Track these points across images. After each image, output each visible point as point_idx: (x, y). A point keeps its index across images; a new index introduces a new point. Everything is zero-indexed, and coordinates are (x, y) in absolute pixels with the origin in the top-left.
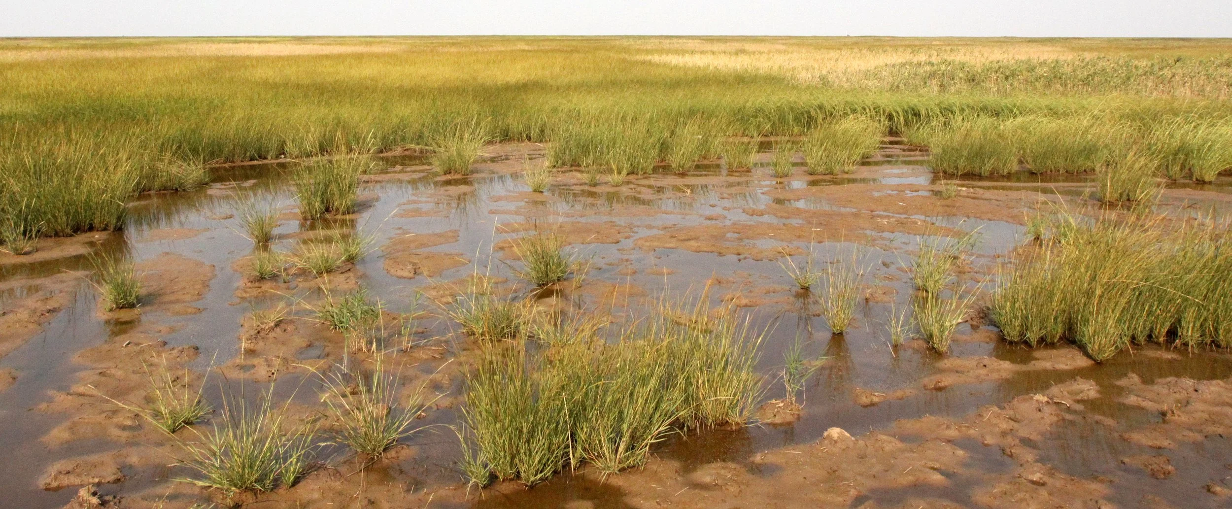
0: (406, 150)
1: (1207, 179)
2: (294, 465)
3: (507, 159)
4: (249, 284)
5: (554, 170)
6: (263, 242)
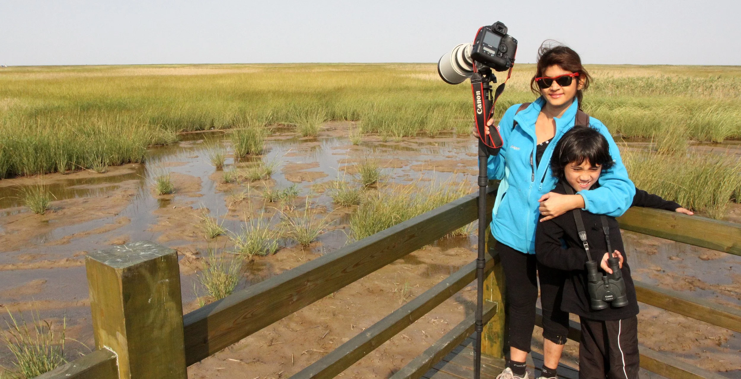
0: (279, 125)
1: (719, 141)
2: (274, 245)
3: (335, 129)
4: (221, 185)
5: (363, 135)
6: (220, 168)
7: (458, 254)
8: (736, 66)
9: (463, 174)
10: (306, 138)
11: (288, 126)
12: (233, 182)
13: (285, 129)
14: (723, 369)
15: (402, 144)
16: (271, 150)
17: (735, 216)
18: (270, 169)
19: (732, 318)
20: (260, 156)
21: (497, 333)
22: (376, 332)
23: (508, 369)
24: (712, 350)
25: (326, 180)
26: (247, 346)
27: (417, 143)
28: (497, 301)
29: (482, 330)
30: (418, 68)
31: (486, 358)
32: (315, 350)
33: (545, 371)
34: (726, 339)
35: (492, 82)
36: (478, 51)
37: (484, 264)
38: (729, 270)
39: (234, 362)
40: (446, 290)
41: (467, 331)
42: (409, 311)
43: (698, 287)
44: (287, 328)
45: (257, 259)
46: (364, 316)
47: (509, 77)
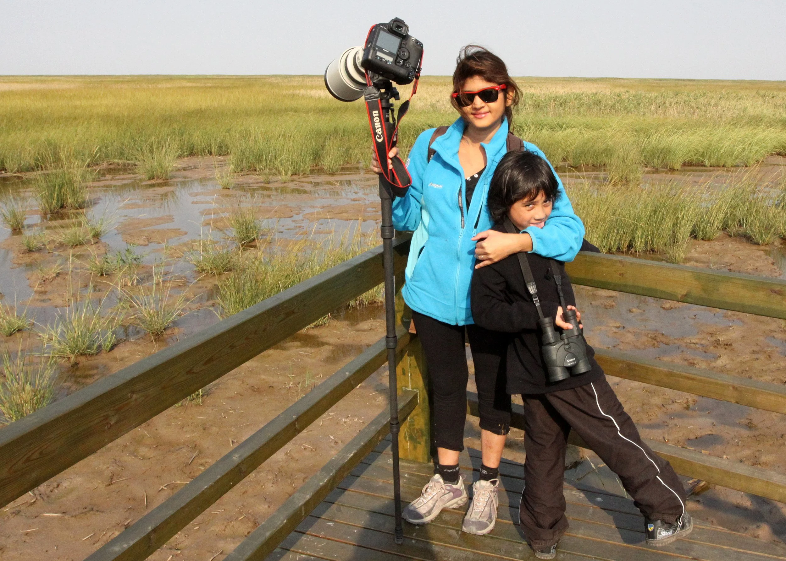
0: (111, 164)
1: (676, 168)
2: (109, 338)
3: (196, 168)
4: (21, 255)
5: (235, 174)
6: (17, 230)
7: (373, 327)
8: (689, 80)
9: (374, 222)
10: (153, 182)
11: (124, 165)
12: (39, 250)
13: (119, 170)
14: (692, 437)
15: (292, 185)
16: (100, 201)
17: (696, 255)
18: (99, 228)
19: (692, 379)
20: (81, 211)
21: (421, 430)
22: (247, 452)
23: (437, 476)
24: (679, 416)
25: (186, 239)
26: (72, 490)
27: (311, 183)
28: (417, 389)
29: (398, 431)
30: (308, 82)
31: (409, 465)
32: (178, 482)
33: (484, 472)
34: (694, 401)
35: (393, 99)
36: (370, 57)
37: (396, 342)
38: (694, 319)
39: (53, 518)
40: (345, 381)
41: (379, 433)
42: (294, 417)
43: (662, 342)
44: (135, 456)
45: (83, 360)
46: (247, 425)
47: (414, 92)
